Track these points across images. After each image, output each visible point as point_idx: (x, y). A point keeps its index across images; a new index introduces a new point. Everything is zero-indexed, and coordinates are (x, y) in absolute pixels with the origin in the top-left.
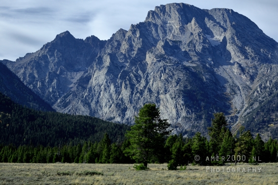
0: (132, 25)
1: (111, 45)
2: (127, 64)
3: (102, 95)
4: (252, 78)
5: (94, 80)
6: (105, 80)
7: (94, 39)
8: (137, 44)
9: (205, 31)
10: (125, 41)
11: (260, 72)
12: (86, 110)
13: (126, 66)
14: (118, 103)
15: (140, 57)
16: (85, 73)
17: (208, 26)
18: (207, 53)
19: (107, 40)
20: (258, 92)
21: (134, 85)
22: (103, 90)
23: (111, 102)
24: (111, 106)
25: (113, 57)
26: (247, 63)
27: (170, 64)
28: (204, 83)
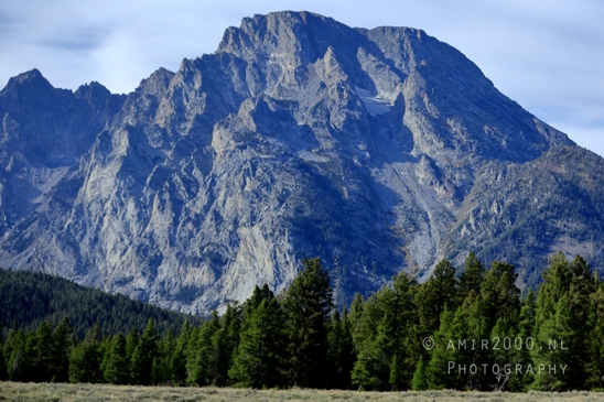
0: (185, 59)
1: (136, 105)
2: (169, 153)
3: (106, 224)
4: (459, 194)
5: (88, 187)
6: (115, 190)
7: (96, 91)
8: (195, 105)
9: (358, 80)
10: (167, 97)
11: (478, 179)
12: (67, 259)
13: (166, 157)
14: (142, 245)
15: (198, 137)
16: (71, 171)
17: (364, 69)
18: (357, 132)
19: (127, 93)
20: (469, 226)
21: (182, 203)
22: (109, 212)
23: (127, 242)
24: (125, 251)
25: (135, 134)
26: (448, 159)
27: (266, 156)
28: (344, 203)
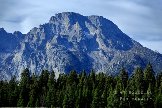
0: (40, 25)
1: (28, 37)
2: (36, 49)
3: (19, 68)
4: (110, 59)
5: (15, 58)
6: (22, 59)
7: (18, 33)
8: (42, 37)
9: (85, 30)
10: (35, 35)
11: (115, 55)
12: (9, 77)
13: (35, 50)
15: (43, 45)
16: (11, 54)
17: (87, 27)
18: (84, 43)
19: (26, 34)
20: (112, 67)
21: (38, 62)
22: (20, 65)
25: (27, 45)
26: (108, 50)
27: (60, 50)
28: (79, 62)
